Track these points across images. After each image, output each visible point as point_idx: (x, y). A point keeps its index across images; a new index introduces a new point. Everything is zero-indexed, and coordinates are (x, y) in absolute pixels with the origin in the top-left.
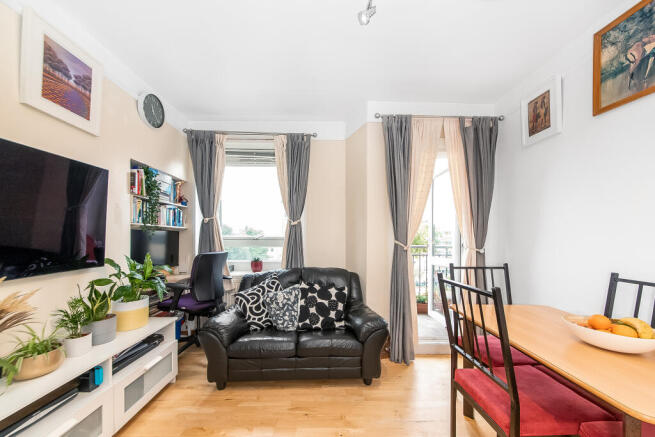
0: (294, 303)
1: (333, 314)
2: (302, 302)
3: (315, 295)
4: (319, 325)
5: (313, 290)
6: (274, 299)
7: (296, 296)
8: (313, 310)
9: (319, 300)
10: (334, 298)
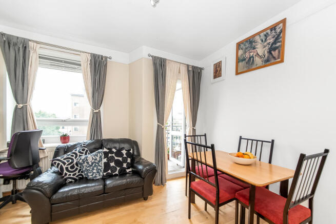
0: (99, 161)
1: (125, 165)
2: (105, 160)
3: (114, 155)
4: (117, 172)
5: (111, 152)
6: (86, 160)
7: (101, 157)
8: (112, 164)
9: (116, 158)
10: (125, 156)
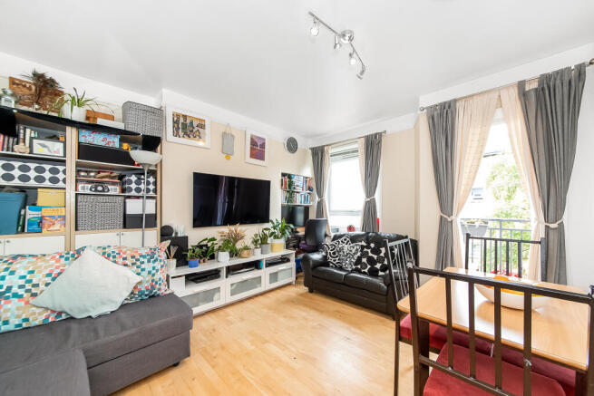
0: (355, 254)
1: (378, 266)
2: (359, 254)
3: (369, 251)
4: (366, 270)
5: (368, 247)
6: (341, 249)
7: (357, 250)
8: (364, 260)
9: (370, 254)
10: (382, 255)
